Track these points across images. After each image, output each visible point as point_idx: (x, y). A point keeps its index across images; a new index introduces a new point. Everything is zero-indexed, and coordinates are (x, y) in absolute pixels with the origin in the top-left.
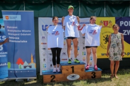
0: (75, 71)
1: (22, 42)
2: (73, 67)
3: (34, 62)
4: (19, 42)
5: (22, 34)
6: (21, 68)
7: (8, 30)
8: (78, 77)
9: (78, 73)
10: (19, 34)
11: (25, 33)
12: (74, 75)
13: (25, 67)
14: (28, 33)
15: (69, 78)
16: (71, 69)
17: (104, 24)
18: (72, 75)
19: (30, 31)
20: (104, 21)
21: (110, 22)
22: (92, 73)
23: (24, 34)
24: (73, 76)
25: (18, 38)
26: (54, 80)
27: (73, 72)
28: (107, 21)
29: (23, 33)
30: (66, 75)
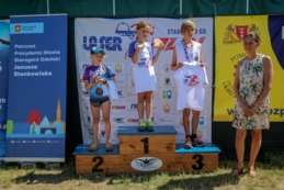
0: (150, 148)
1: (43, 74)
2: (146, 141)
3: (62, 119)
4: (37, 74)
5: (42, 59)
6: (34, 133)
7: (16, 53)
8: (158, 164)
9: (158, 155)
10: (37, 60)
11: (49, 56)
12: (149, 158)
13: (43, 131)
14: (54, 56)
15: (136, 165)
16: (143, 144)
17: (238, 34)
18: (144, 159)
19: (59, 53)
20: (238, 27)
21: (254, 28)
22: (194, 157)
23: (47, 59)
24: (146, 162)
25: (36, 67)
26: (101, 167)
27: (146, 151)
28: (246, 27)
29: (45, 56)
30: (128, 159)
